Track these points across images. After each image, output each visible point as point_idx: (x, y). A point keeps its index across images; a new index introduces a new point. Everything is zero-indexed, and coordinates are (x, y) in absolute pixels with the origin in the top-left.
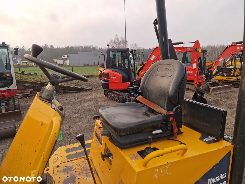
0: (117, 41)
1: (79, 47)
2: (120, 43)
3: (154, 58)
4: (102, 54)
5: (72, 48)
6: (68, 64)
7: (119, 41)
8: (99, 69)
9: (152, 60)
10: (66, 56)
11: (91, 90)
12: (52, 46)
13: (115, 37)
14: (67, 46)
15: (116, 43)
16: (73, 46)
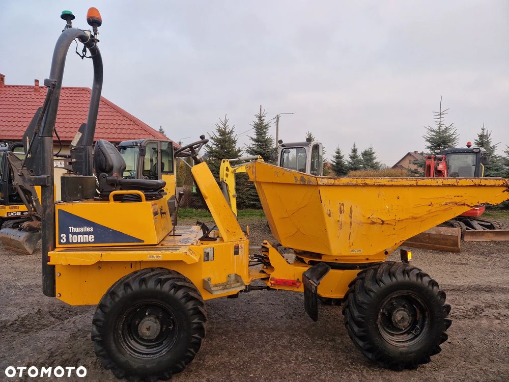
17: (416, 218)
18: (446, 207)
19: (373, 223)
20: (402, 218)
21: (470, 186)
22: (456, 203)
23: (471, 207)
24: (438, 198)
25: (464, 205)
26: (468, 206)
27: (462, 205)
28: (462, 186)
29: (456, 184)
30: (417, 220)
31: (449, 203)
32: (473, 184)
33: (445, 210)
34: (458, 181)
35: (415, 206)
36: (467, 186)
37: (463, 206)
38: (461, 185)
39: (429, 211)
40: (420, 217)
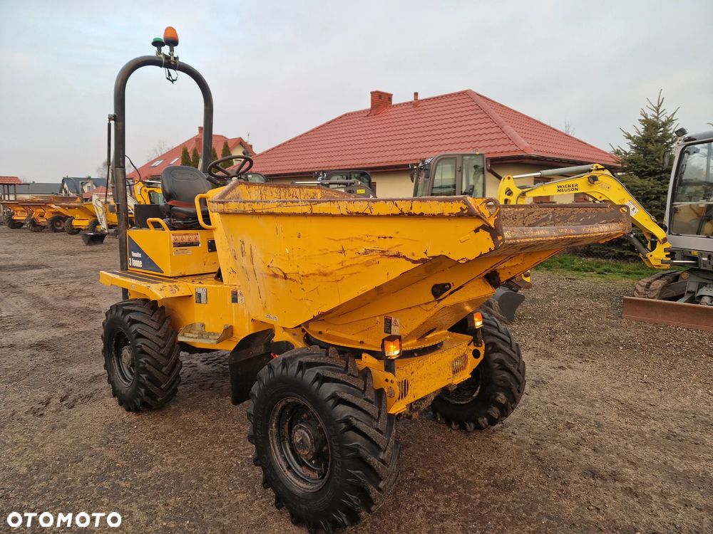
17: (325, 275)
18: (368, 258)
19: (275, 276)
20: (306, 272)
21: (394, 216)
22: (383, 252)
23: (414, 262)
24: (351, 239)
25: (398, 256)
26: (407, 259)
27: (395, 256)
28: (379, 216)
29: (368, 211)
30: (328, 278)
31: (372, 251)
32: (397, 212)
33: (368, 264)
34: (372, 204)
35: (321, 253)
36: (388, 215)
37: (397, 259)
38: (376, 214)
39: (342, 263)
40: (332, 273)
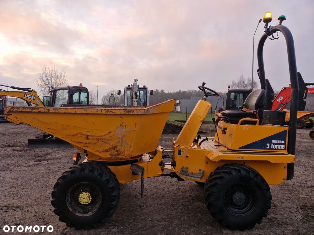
0: (243, 84)
1: (192, 92)
2: (246, 86)
3: (281, 99)
4: (221, 98)
5: (184, 92)
6: (179, 110)
7: (245, 83)
8: (217, 113)
9: (279, 101)
10: (178, 102)
11: (207, 133)
12: (163, 91)
13: (239, 78)
14: (178, 91)
15: (241, 86)
16: (186, 90)
